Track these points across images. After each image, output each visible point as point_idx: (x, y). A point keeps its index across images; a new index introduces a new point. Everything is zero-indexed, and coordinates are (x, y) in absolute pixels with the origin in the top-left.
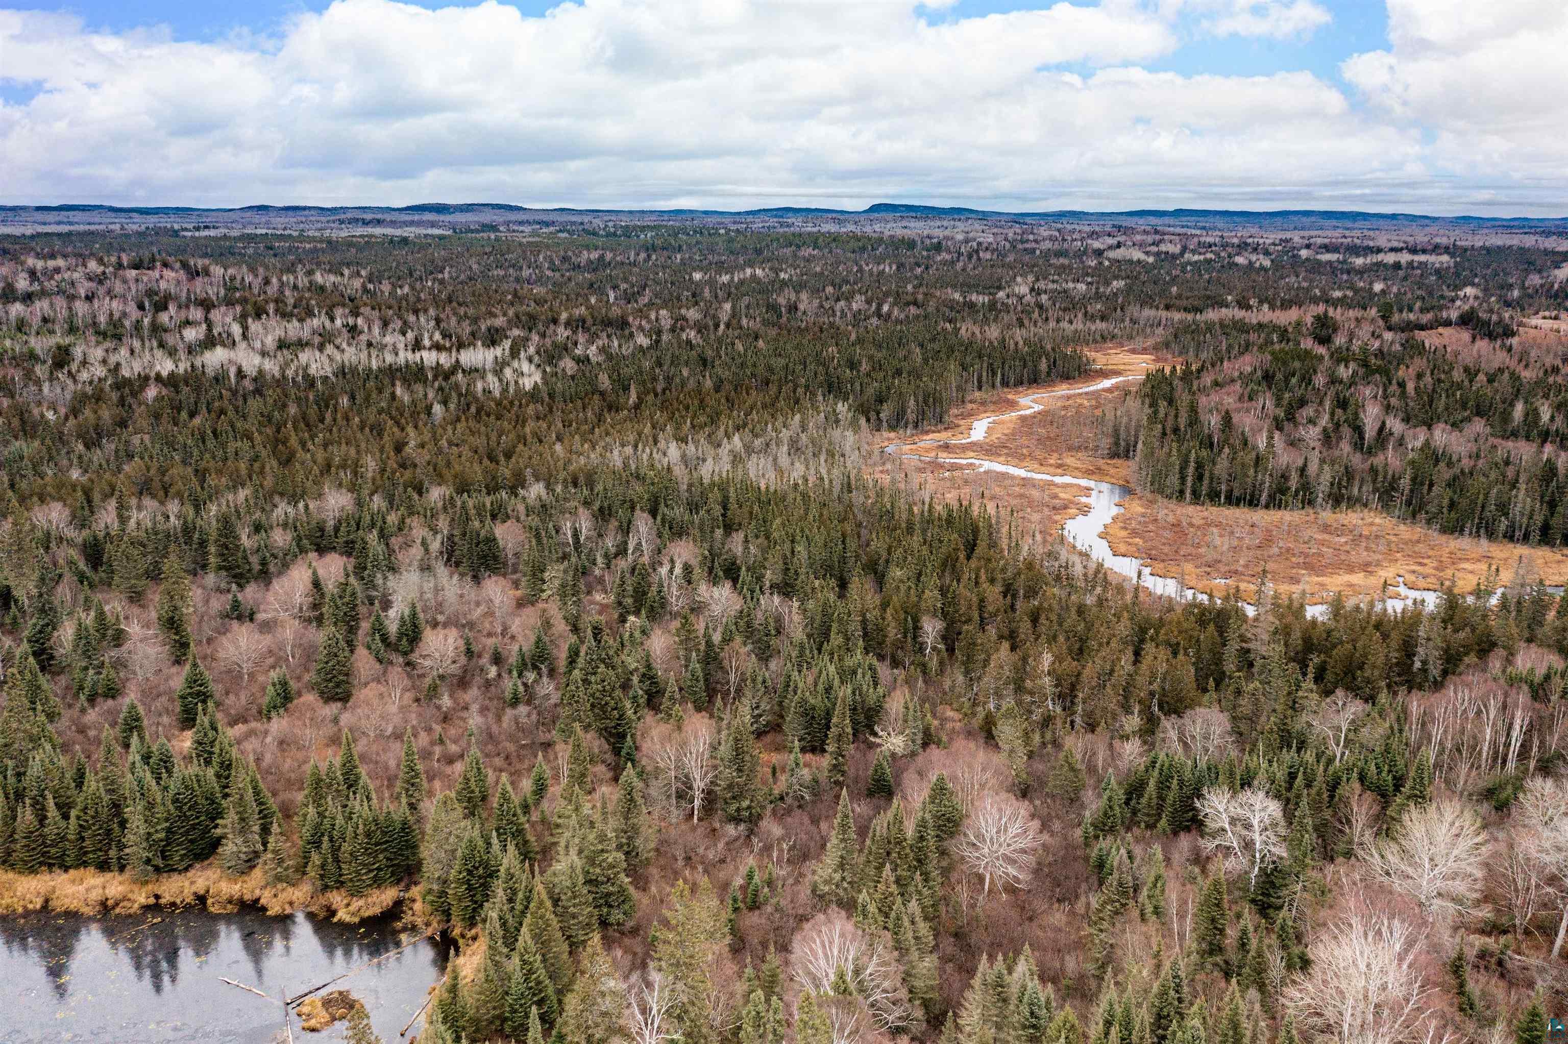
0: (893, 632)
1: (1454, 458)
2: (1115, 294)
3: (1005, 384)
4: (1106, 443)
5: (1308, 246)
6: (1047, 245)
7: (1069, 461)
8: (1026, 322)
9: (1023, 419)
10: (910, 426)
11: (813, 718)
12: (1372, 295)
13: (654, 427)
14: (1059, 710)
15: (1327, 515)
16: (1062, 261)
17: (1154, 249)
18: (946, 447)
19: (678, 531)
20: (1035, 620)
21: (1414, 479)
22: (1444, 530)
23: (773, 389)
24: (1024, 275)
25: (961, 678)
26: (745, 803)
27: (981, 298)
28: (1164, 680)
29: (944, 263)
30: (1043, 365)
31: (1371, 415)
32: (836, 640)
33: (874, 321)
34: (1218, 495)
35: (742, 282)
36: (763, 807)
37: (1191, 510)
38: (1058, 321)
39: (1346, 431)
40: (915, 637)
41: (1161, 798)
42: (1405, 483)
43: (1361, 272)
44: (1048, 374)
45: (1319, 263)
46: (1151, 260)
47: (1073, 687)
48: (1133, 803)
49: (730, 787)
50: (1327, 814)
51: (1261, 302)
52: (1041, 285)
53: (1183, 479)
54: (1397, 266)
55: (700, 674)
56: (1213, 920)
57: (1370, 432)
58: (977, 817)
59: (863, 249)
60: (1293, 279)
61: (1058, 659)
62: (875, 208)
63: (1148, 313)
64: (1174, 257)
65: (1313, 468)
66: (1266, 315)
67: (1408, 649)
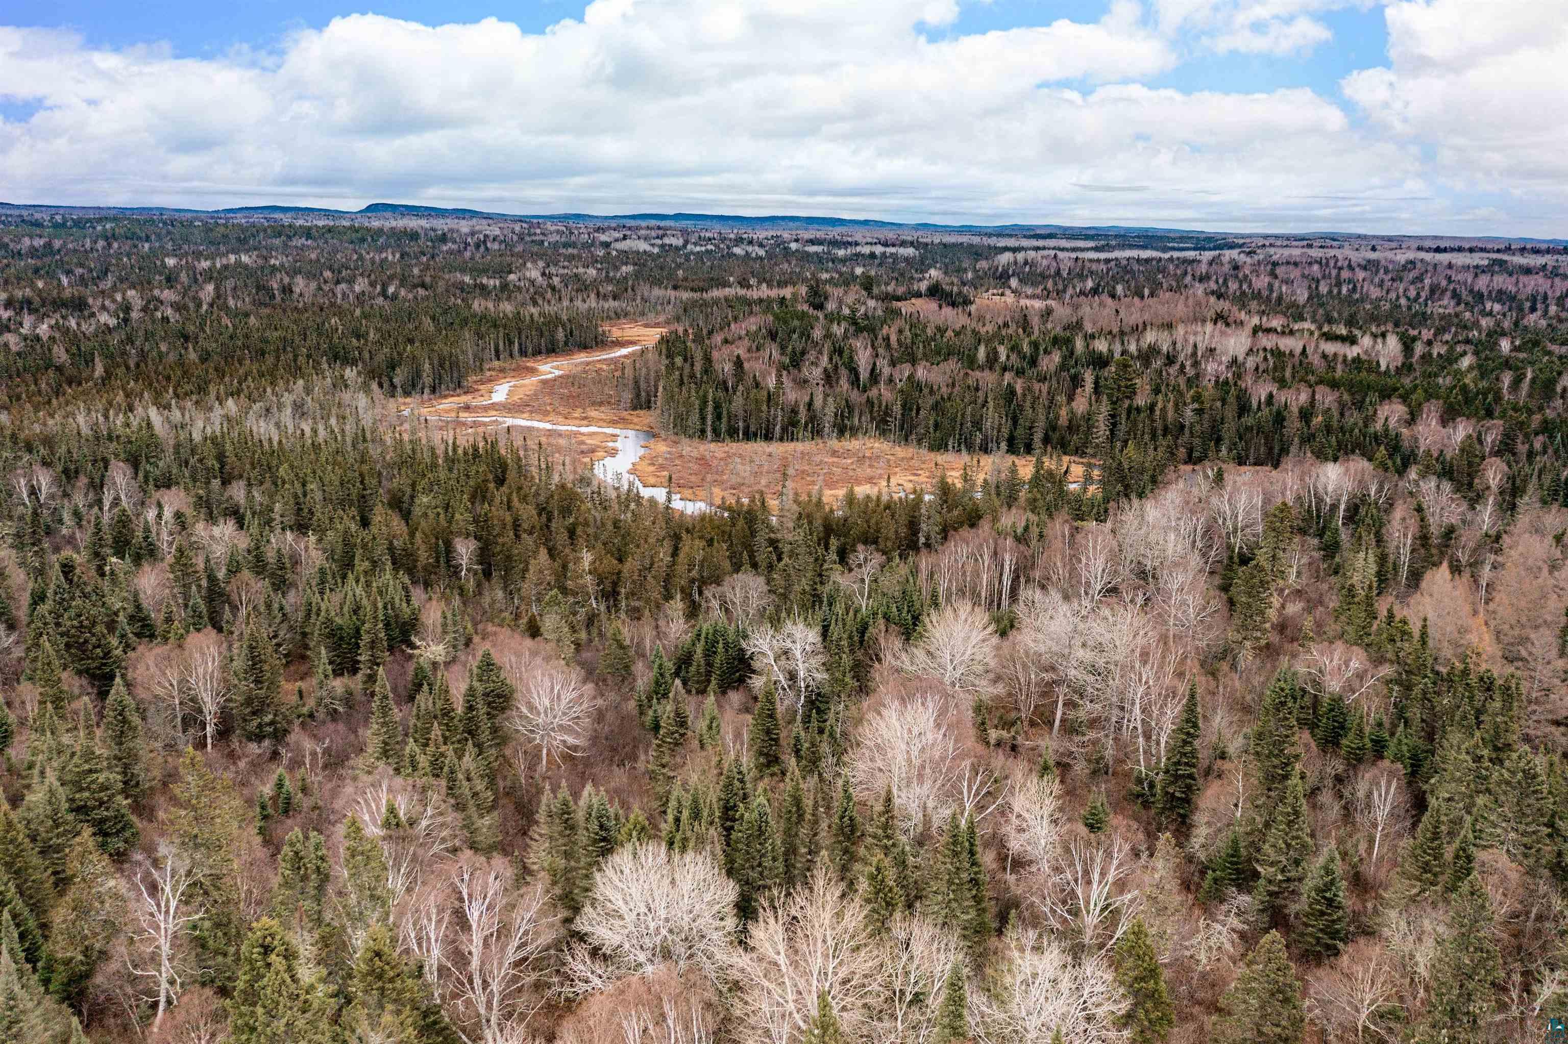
0: (424, 556)
1: (935, 387)
2: (625, 278)
3: (523, 353)
4: (628, 396)
5: (797, 240)
6: (555, 238)
7: (593, 413)
8: (540, 302)
9: (545, 382)
10: (427, 391)
11: (341, 638)
12: (854, 278)
13: (127, 396)
14: (603, 608)
15: (834, 443)
16: (570, 250)
17: (659, 242)
18: (467, 408)
19: (166, 483)
20: (572, 533)
21: (904, 406)
22: (931, 448)
23: (270, 360)
24: (534, 262)
25: (500, 594)
26: (269, 718)
27: (492, 282)
28: (702, 566)
29: (450, 252)
30: (560, 335)
31: (863, 359)
32: (361, 565)
33: (380, 301)
34: (736, 431)
35: (226, 267)
36: (290, 722)
37: (713, 446)
38: (571, 300)
39: (844, 372)
40: (448, 561)
41: (709, 664)
42: (897, 409)
43: (844, 261)
44: (566, 343)
45: (808, 254)
46: (656, 250)
47: (615, 584)
48: (683, 674)
49: (249, 701)
50: (859, 654)
51: (760, 283)
52: (553, 270)
53: (703, 419)
54: (872, 255)
55: (203, 608)
56: (768, 732)
57: (864, 375)
58: (529, 691)
59: (363, 240)
60: (786, 266)
61: (598, 559)
62: (372, 208)
63: (657, 292)
64: (677, 249)
65: (818, 402)
66: (764, 291)
67: (913, 526)
